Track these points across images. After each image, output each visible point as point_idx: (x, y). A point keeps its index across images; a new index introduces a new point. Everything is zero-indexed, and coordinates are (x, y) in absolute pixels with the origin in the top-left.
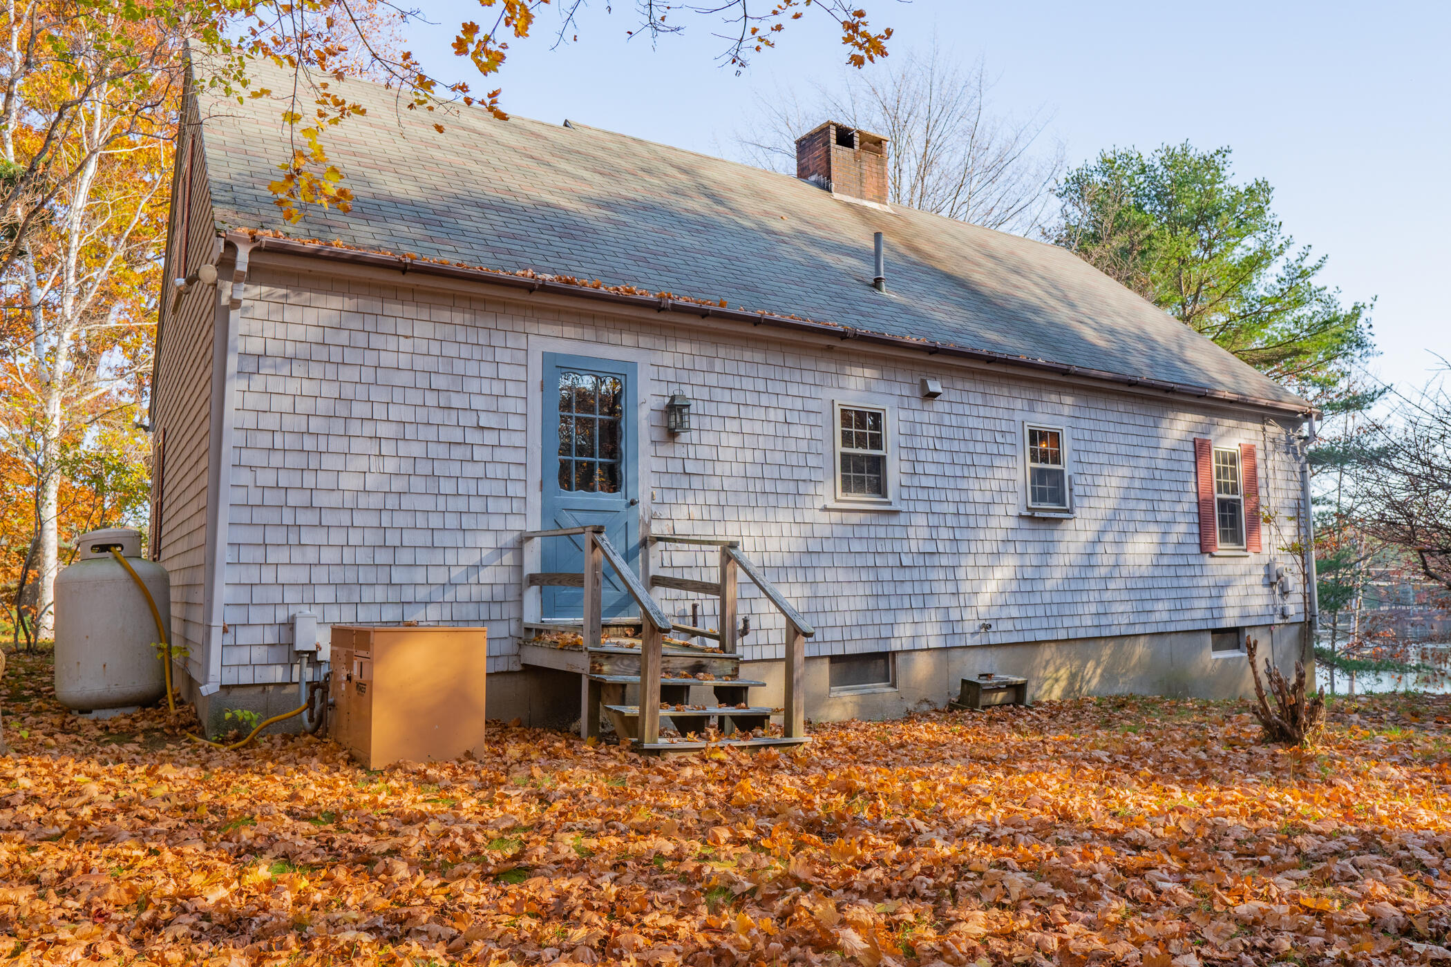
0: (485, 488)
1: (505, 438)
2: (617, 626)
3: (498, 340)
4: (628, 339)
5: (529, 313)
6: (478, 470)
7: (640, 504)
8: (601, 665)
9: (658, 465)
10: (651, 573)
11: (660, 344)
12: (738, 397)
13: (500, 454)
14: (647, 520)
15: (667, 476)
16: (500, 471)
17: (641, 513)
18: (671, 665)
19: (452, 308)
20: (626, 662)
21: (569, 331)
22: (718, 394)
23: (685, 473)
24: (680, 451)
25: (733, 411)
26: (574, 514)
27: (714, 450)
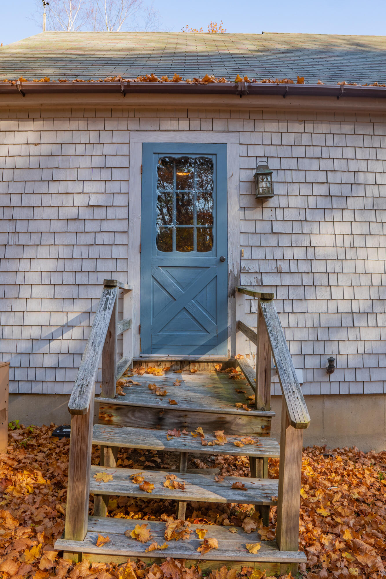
0: (94, 252)
1: (111, 213)
2: (207, 362)
3: (105, 137)
4: (219, 125)
5: (132, 114)
6: (88, 239)
7: (229, 261)
8: (110, 416)
9: (249, 227)
10: (237, 320)
11: (249, 126)
12: (326, 165)
13: (107, 226)
14: (236, 273)
15: (256, 237)
16: (106, 239)
17: (230, 268)
18: (188, 420)
19: (70, 119)
20: (137, 414)
21: (184, 124)
22: (305, 164)
23: (273, 233)
24: (267, 214)
25: (322, 177)
26: (169, 270)
27: (302, 212)
